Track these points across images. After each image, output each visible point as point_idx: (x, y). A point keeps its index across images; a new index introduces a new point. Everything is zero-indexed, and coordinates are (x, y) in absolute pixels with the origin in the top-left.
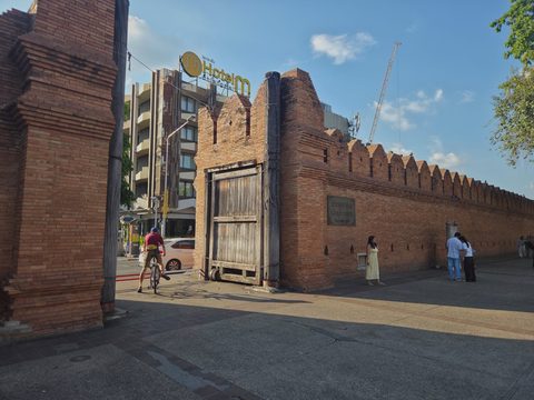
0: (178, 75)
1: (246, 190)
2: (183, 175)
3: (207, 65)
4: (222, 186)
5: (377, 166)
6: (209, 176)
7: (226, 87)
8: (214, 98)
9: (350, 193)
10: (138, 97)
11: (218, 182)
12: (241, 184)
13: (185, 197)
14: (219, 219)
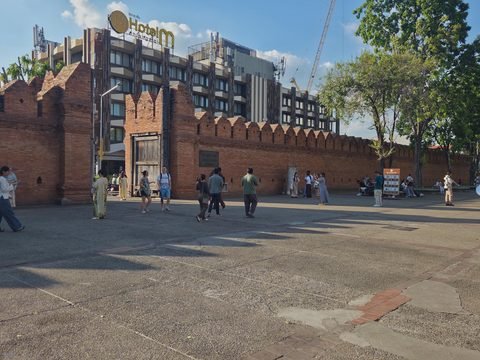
0: (107, 32)
1: (153, 148)
2: (114, 123)
3: (134, 21)
4: (140, 144)
5: (236, 131)
6: (133, 138)
7: (151, 40)
8: (140, 52)
9: (216, 148)
10: (71, 50)
11: (138, 142)
12: (150, 144)
13: (116, 142)
14: (138, 163)
